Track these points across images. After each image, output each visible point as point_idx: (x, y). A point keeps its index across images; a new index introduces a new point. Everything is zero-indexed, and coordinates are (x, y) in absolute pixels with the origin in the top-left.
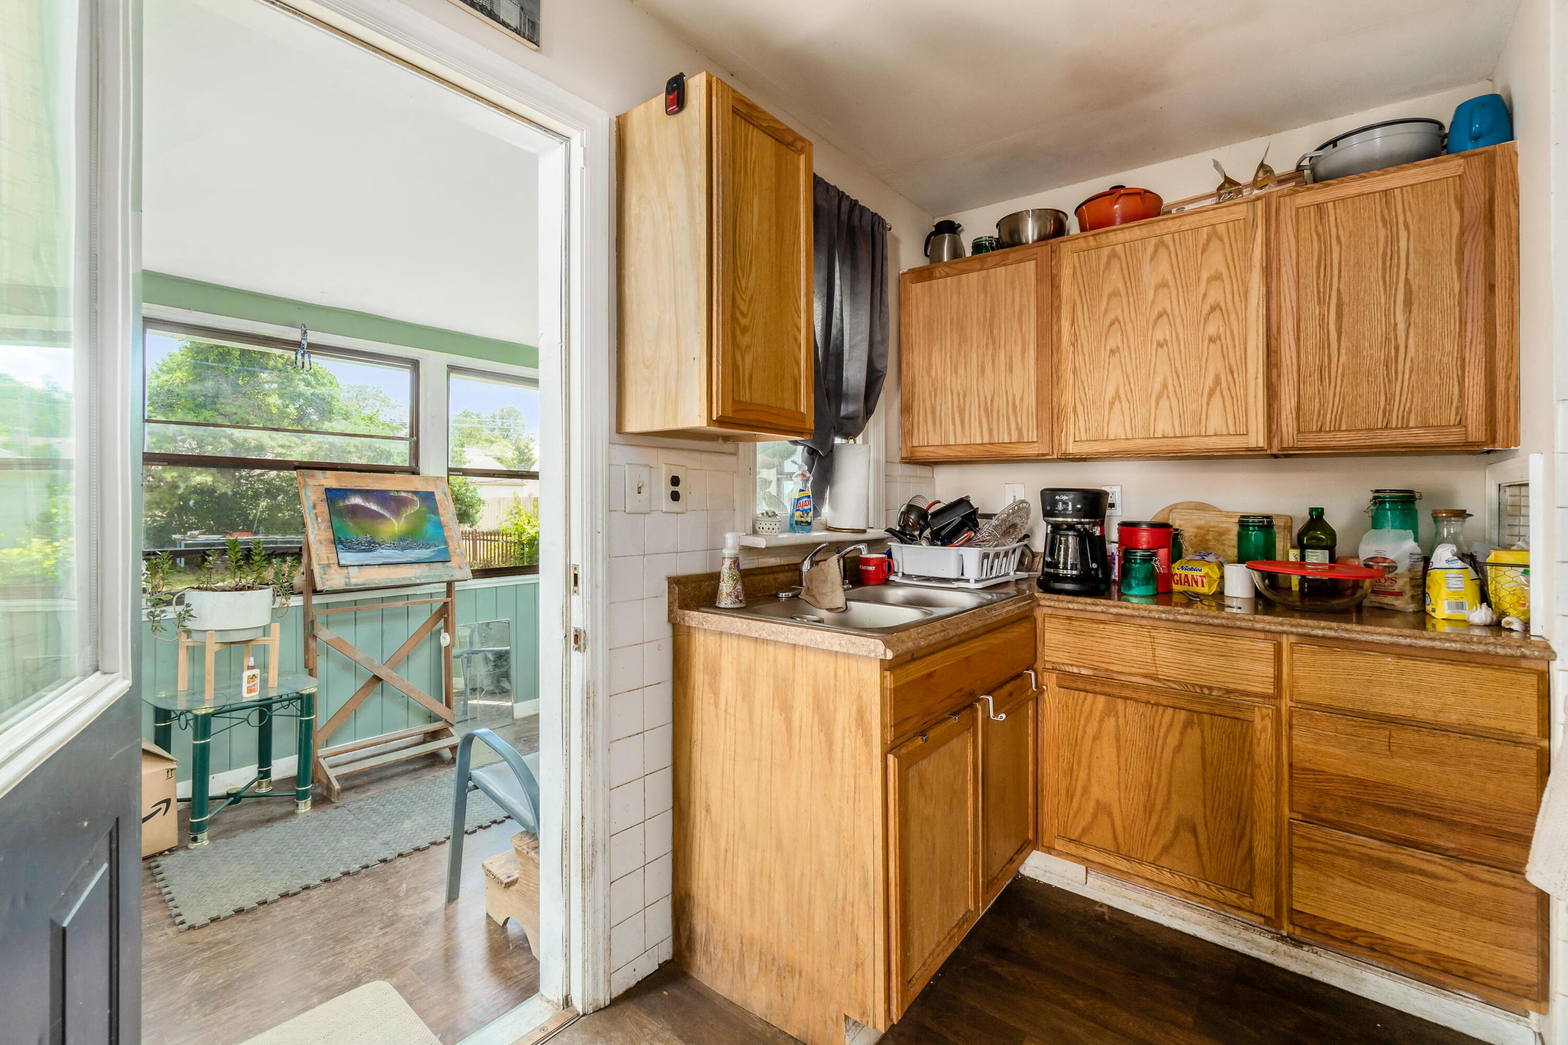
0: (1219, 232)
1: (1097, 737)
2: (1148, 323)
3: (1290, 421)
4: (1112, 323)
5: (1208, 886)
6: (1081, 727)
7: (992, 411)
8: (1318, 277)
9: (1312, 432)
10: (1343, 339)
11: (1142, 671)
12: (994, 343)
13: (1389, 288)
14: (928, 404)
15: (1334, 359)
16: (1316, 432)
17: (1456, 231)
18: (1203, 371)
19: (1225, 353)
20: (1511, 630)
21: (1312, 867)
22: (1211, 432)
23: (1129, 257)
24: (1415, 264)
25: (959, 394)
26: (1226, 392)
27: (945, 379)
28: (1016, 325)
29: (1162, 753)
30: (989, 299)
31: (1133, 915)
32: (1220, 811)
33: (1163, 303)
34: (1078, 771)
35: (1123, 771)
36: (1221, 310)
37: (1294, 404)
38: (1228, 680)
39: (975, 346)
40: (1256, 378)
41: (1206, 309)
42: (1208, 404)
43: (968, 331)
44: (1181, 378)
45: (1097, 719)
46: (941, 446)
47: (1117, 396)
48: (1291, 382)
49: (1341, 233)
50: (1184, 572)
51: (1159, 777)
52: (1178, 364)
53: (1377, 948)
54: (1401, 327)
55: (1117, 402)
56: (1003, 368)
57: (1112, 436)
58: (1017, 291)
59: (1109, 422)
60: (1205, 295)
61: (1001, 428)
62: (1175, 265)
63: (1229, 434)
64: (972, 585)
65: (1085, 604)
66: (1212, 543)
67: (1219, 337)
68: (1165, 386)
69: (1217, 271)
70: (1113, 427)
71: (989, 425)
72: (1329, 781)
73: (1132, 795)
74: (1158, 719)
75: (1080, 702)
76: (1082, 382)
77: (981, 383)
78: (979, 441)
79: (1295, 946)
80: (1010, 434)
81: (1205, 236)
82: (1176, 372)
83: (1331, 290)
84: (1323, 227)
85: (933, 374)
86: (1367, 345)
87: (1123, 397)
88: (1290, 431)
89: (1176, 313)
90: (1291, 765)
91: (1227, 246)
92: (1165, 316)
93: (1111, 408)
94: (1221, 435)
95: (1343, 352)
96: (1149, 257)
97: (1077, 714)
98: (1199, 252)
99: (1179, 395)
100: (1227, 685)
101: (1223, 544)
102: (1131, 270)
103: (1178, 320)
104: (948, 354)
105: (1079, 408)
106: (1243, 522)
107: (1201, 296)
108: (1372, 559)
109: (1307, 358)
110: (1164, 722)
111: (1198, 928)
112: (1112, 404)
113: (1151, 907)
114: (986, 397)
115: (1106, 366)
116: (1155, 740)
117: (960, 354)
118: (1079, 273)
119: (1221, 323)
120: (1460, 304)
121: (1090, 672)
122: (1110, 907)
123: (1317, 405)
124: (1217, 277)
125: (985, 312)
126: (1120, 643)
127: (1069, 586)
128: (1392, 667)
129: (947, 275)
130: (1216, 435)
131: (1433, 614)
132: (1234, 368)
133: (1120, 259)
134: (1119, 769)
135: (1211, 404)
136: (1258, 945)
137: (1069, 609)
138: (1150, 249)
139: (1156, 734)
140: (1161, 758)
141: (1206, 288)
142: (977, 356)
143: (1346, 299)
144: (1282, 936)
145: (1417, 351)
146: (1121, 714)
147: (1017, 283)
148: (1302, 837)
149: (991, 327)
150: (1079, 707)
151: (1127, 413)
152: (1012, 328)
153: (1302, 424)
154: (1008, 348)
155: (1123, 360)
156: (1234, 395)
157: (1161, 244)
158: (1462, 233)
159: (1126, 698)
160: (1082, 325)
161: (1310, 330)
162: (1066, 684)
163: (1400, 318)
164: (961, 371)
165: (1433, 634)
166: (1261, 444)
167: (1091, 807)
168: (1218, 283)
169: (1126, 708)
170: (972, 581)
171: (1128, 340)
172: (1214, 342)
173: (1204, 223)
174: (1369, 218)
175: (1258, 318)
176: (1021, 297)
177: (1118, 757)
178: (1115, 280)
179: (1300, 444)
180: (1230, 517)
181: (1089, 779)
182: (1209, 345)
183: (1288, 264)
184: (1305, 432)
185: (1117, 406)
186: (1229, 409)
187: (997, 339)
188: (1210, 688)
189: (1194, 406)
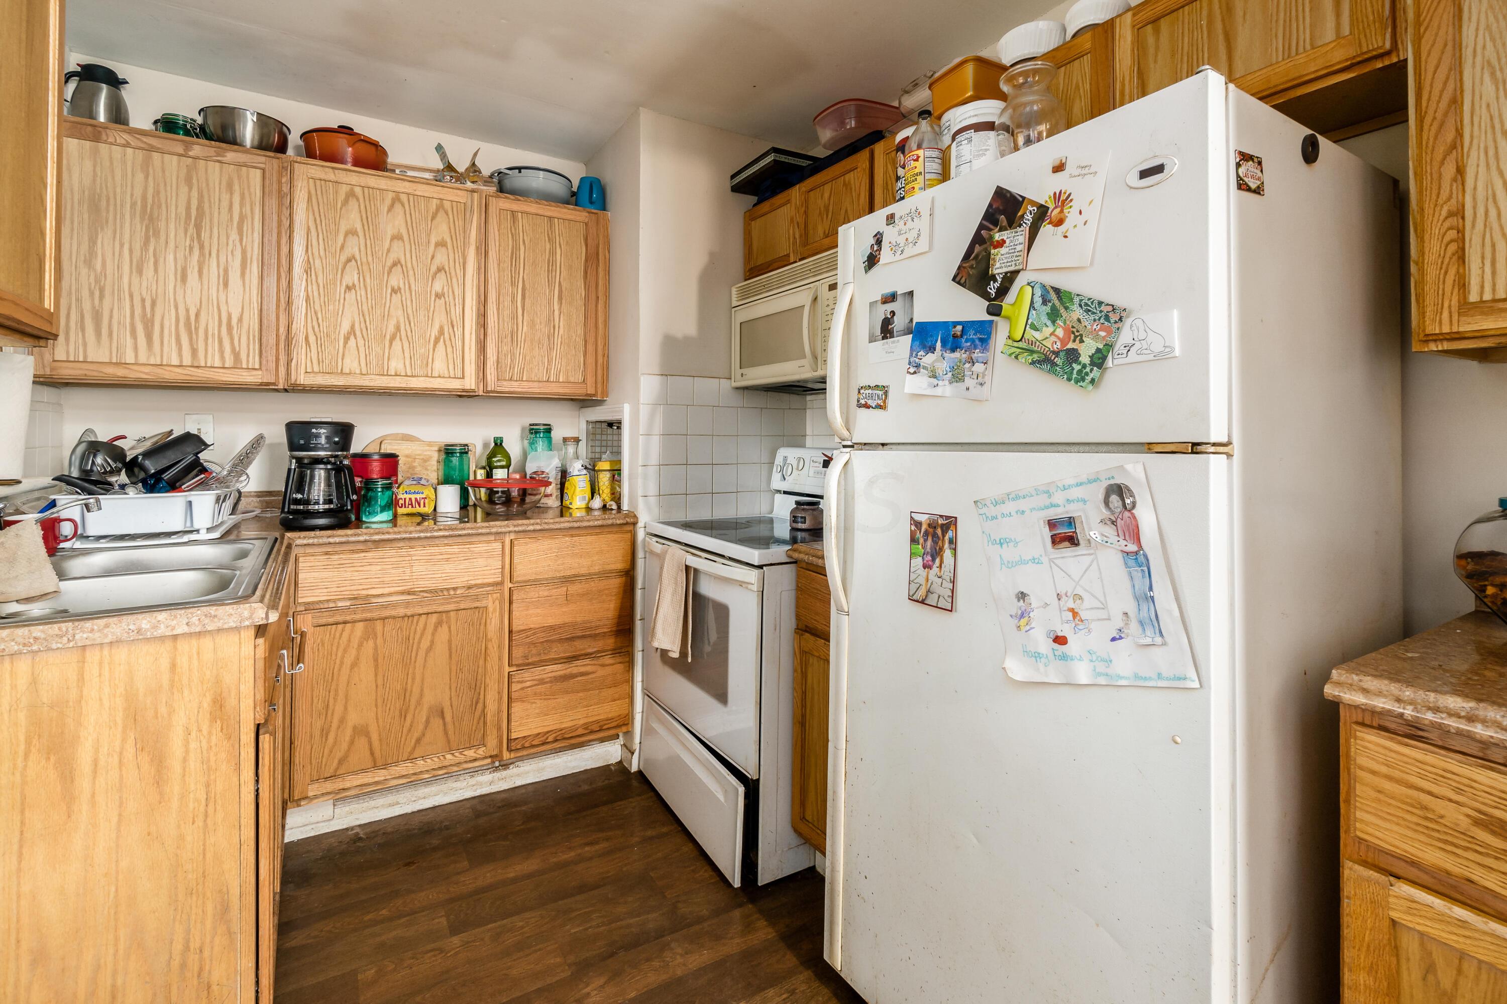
0: (445, 207)
1: (354, 665)
2: (384, 267)
3: (492, 369)
4: (349, 260)
5: (453, 754)
6: (338, 661)
7: (197, 329)
8: (512, 265)
9: (506, 380)
10: (525, 315)
11: (400, 588)
12: (202, 247)
13: (550, 283)
14: (87, 306)
15: (520, 328)
16: (508, 380)
17: (583, 258)
18: (430, 321)
19: (448, 310)
20: (612, 509)
21: (523, 701)
22: (436, 374)
23: (367, 202)
24: (564, 274)
25: (143, 300)
26: (448, 342)
27: (121, 277)
28: (234, 236)
29: (416, 657)
30: (194, 194)
31: (381, 821)
32: (462, 688)
33: (398, 251)
34: (334, 705)
35: (380, 687)
36: (446, 272)
37: (495, 358)
38: (470, 578)
39: (172, 245)
40: (471, 334)
41: (434, 269)
42: (434, 350)
43: (162, 225)
44: (412, 324)
45: (356, 646)
46: (111, 363)
47: (352, 331)
48: (494, 340)
49: (525, 238)
50: (407, 496)
51: (413, 679)
52: (410, 312)
53: (558, 738)
54: (557, 313)
55: (352, 337)
56: (214, 279)
57: (346, 370)
58: (236, 199)
59: (343, 355)
60: (433, 257)
61: (210, 349)
62: (409, 223)
63: (450, 377)
64: (203, 536)
65: (347, 536)
66: (418, 469)
67: (443, 295)
68: (398, 328)
69: (443, 239)
70: (347, 361)
71: (191, 344)
72: (534, 634)
73: (388, 706)
74: (413, 627)
75: (338, 635)
76: (316, 313)
77: (180, 292)
78: (175, 361)
79: (505, 769)
80: (222, 357)
81: (434, 207)
82: (408, 318)
83: (519, 277)
84: (515, 230)
85: (98, 267)
86: (538, 322)
87: (358, 333)
88: (493, 379)
89: (409, 265)
90: (510, 632)
91: (451, 220)
92: (399, 266)
93: (346, 343)
94: (444, 377)
95: (525, 324)
96: (386, 209)
97: (334, 649)
98: (430, 219)
99: (410, 339)
100: (469, 582)
101: (426, 469)
102: (369, 214)
103: (411, 273)
104: (126, 247)
105: (312, 339)
106: (447, 449)
107: (430, 256)
108: (535, 473)
109: (504, 324)
110: (418, 628)
111: (437, 798)
112: (347, 339)
113: (398, 803)
114: (187, 311)
115: (342, 301)
116: (410, 648)
117: (147, 250)
118: (314, 200)
119: (445, 283)
120: (585, 305)
121: (348, 603)
122: (360, 826)
123: (509, 360)
124: (441, 244)
125: (188, 208)
126: (379, 567)
127: (322, 521)
128: (568, 544)
129: (127, 145)
130: (439, 377)
131: (570, 506)
132: (455, 323)
133: (358, 200)
134: (377, 686)
135: (436, 350)
136: (480, 784)
137: (330, 543)
138: (388, 202)
139: (411, 641)
140: (415, 662)
141: (434, 252)
142: (175, 259)
143: (527, 286)
144: (496, 767)
145: (564, 331)
146: (379, 634)
147: (236, 187)
148: (518, 682)
149: (198, 227)
150: (336, 641)
151: (362, 349)
152: (228, 238)
153: (500, 373)
154: (223, 259)
155: (359, 298)
156: (454, 345)
157: (396, 199)
158: (586, 260)
159: (384, 619)
160: (316, 254)
161: (506, 303)
162: (323, 621)
163: (556, 307)
164: (149, 271)
165: (570, 519)
166: (473, 387)
167: (349, 732)
168: (444, 250)
169: (384, 627)
170: (203, 532)
171: (364, 280)
172: (440, 298)
173: (435, 196)
174: (541, 232)
175: (473, 285)
176: (242, 205)
177: (376, 675)
178: (353, 218)
179: (499, 389)
180: (431, 446)
181: (346, 708)
182: (435, 300)
183: (494, 250)
184: (501, 380)
185: (352, 342)
186: (450, 356)
187: (206, 244)
188: (455, 589)
189: (423, 350)
